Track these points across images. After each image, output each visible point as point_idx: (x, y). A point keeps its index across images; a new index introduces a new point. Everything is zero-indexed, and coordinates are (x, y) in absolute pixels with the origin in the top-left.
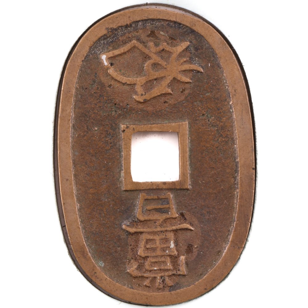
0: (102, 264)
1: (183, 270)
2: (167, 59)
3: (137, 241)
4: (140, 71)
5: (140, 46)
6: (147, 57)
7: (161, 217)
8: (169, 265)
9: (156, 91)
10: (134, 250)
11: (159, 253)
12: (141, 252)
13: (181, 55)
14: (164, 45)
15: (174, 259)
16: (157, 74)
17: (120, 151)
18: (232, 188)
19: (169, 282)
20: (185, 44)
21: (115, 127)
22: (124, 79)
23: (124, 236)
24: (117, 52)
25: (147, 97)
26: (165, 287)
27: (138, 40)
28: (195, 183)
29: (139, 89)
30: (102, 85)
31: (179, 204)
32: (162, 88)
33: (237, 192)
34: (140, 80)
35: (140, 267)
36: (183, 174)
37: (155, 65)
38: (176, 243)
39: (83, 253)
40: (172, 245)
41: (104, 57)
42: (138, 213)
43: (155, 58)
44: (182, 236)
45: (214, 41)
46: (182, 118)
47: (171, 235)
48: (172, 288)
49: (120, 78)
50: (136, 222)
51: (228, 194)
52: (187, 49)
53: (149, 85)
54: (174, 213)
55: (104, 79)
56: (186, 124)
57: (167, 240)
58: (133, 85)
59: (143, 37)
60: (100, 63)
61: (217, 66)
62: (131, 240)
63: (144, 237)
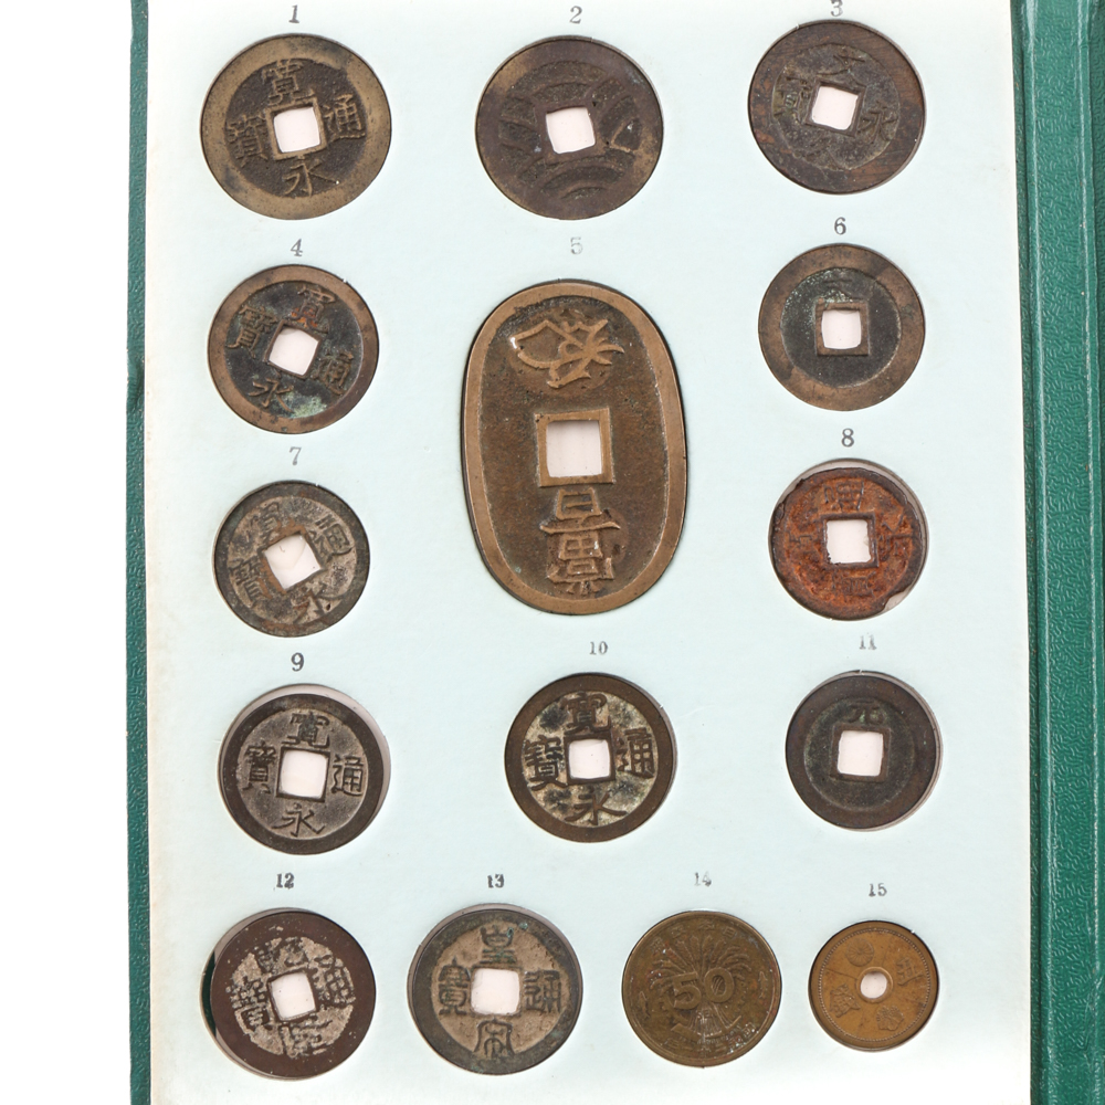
0: (518, 570)
1: (610, 573)
2: (583, 340)
3: (557, 543)
4: (554, 354)
5: (553, 326)
6: (560, 338)
7: (582, 516)
8: (594, 569)
9: (572, 376)
10: (554, 553)
11: (582, 555)
12: (561, 555)
13: (598, 335)
14: (579, 325)
15: (600, 562)
16: (572, 357)
17: (534, 443)
18: (661, 480)
19: (594, 587)
20: (602, 323)
21: (528, 418)
22: (536, 364)
23: (542, 538)
24: (527, 334)
25: (563, 382)
26: (589, 593)
27: (551, 319)
28: (619, 476)
29: (553, 373)
30: (512, 371)
31: (603, 501)
32: (579, 372)
33: (668, 485)
34: (554, 364)
35: (562, 572)
36: (606, 467)
37: (571, 347)
38: (601, 544)
39: (497, 558)
40: (597, 546)
41: (513, 340)
42: (557, 512)
43: (570, 339)
44: (607, 536)
45: (635, 318)
46: (602, 405)
47: (595, 536)
48: (598, 594)
49: (531, 362)
50: (555, 522)
51: (657, 487)
52: (605, 327)
53: (564, 369)
54: (597, 510)
55: (513, 365)
56: (606, 411)
57: (590, 541)
58: (546, 370)
59: (556, 316)
60: (509, 346)
61: (639, 345)
62: (550, 543)
63: (565, 538)
